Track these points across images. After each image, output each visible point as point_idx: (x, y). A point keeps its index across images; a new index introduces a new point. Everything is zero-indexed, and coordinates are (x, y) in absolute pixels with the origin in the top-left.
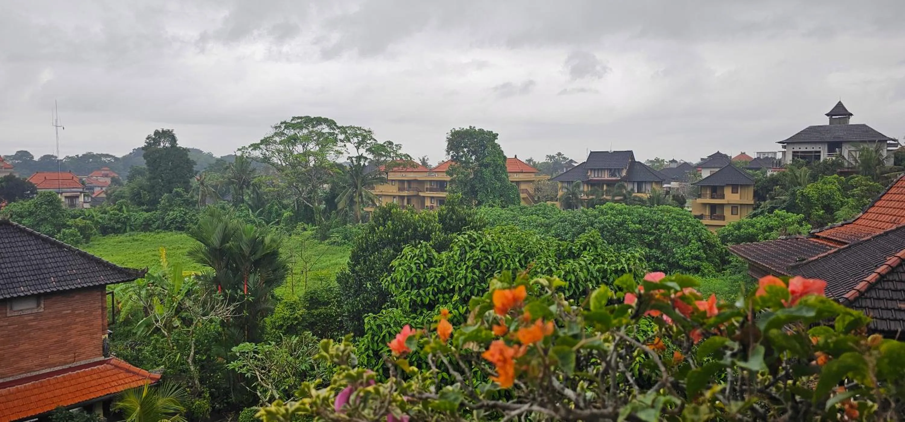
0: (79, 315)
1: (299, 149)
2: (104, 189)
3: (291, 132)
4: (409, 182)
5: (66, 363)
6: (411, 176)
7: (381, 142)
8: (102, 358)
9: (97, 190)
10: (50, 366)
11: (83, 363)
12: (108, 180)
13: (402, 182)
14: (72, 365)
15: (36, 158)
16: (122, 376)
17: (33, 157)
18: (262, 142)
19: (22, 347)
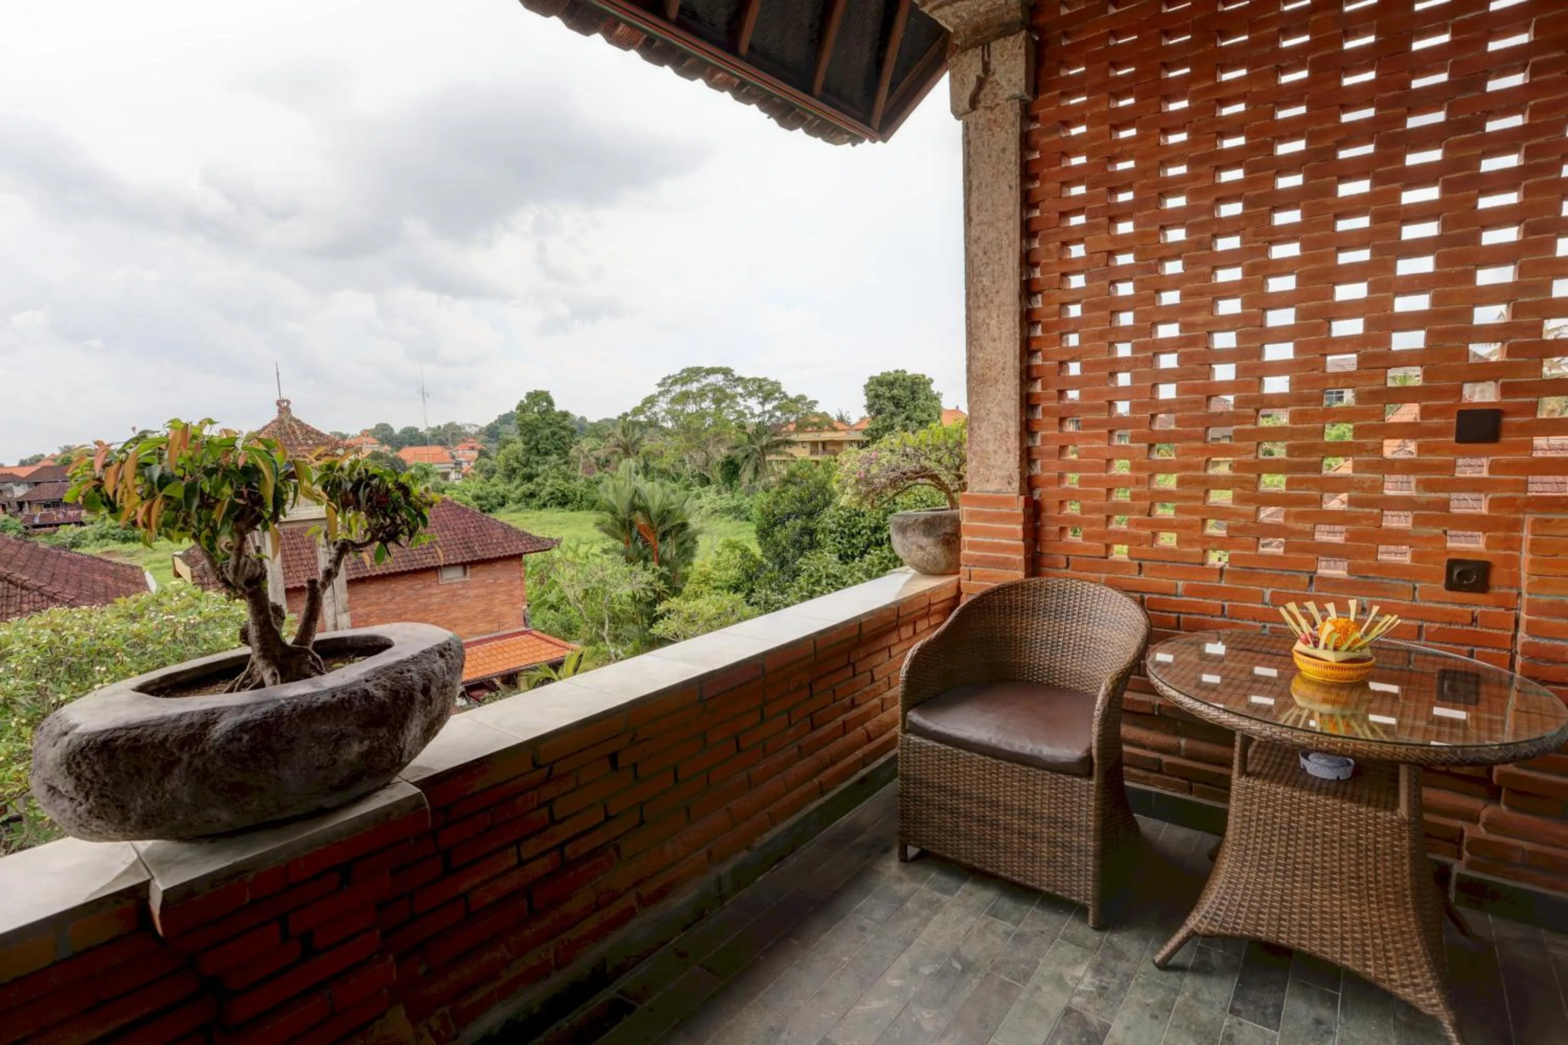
0: (500, 585)
1: (691, 408)
2: (472, 464)
3: (678, 389)
4: (824, 443)
5: (491, 632)
6: (827, 436)
7: (792, 395)
8: (524, 629)
9: (465, 465)
10: (478, 634)
11: (507, 632)
12: (475, 454)
13: (814, 444)
14: (498, 634)
15: (397, 431)
16: (543, 646)
17: (392, 429)
18: (644, 404)
19: (454, 615)
